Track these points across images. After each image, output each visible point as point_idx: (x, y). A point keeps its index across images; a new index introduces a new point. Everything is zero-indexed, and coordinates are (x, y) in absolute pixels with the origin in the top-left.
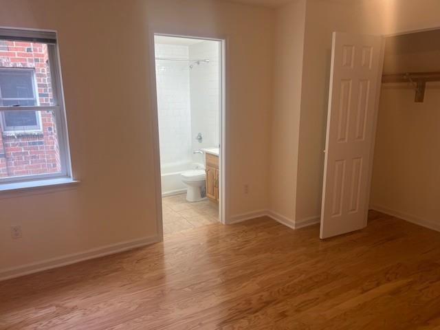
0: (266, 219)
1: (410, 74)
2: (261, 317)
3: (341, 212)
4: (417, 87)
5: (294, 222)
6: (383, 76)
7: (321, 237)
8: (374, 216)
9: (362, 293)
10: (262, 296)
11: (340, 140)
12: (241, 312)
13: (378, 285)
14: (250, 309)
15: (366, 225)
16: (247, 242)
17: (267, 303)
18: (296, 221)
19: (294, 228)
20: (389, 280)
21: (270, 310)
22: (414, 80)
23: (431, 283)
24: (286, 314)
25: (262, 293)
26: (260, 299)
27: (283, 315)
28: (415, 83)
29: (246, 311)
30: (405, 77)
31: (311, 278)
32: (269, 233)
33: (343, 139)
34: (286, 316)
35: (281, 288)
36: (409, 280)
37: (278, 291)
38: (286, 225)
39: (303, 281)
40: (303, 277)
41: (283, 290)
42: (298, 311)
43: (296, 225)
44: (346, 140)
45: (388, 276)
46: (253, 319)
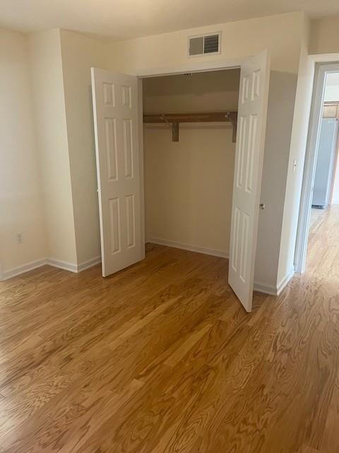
0: (47, 268)
1: (166, 115)
2: (45, 368)
3: (120, 248)
4: (173, 127)
5: (76, 266)
6: (144, 116)
7: (104, 276)
8: (150, 248)
9: (141, 319)
10: (44, 347)
11: (111, 178)
12: (22, 369)
13: (155, 308)
14: (32, 363)
15: (144, 257)
16: (26, 295)
17: (51, 352)
18: (78, 263)
19: (76, 271)
20: (163, 301)
21: (54, 358)
22: (169, 121)
23: (195, 296)
24: (71, 357)
25: (46, 344)
26: (42, 351)
27: (69, 359)
28: (171, 124)
29: (27, 366)
30: (162, 118)
31: (95, 317)
32: (50, 282)
33: (113, 177)
34: (71, 359)
35: (66, 333)
36: (179, 297)
37: (62, 337)
38: (69, 269)
39: (87, 322)
40: (88, 317)
41: (67, 335)
42: (83, 351)
43: (78, 268)
44: (117, 179)
45: (163, 298)
46: (36, 372)
